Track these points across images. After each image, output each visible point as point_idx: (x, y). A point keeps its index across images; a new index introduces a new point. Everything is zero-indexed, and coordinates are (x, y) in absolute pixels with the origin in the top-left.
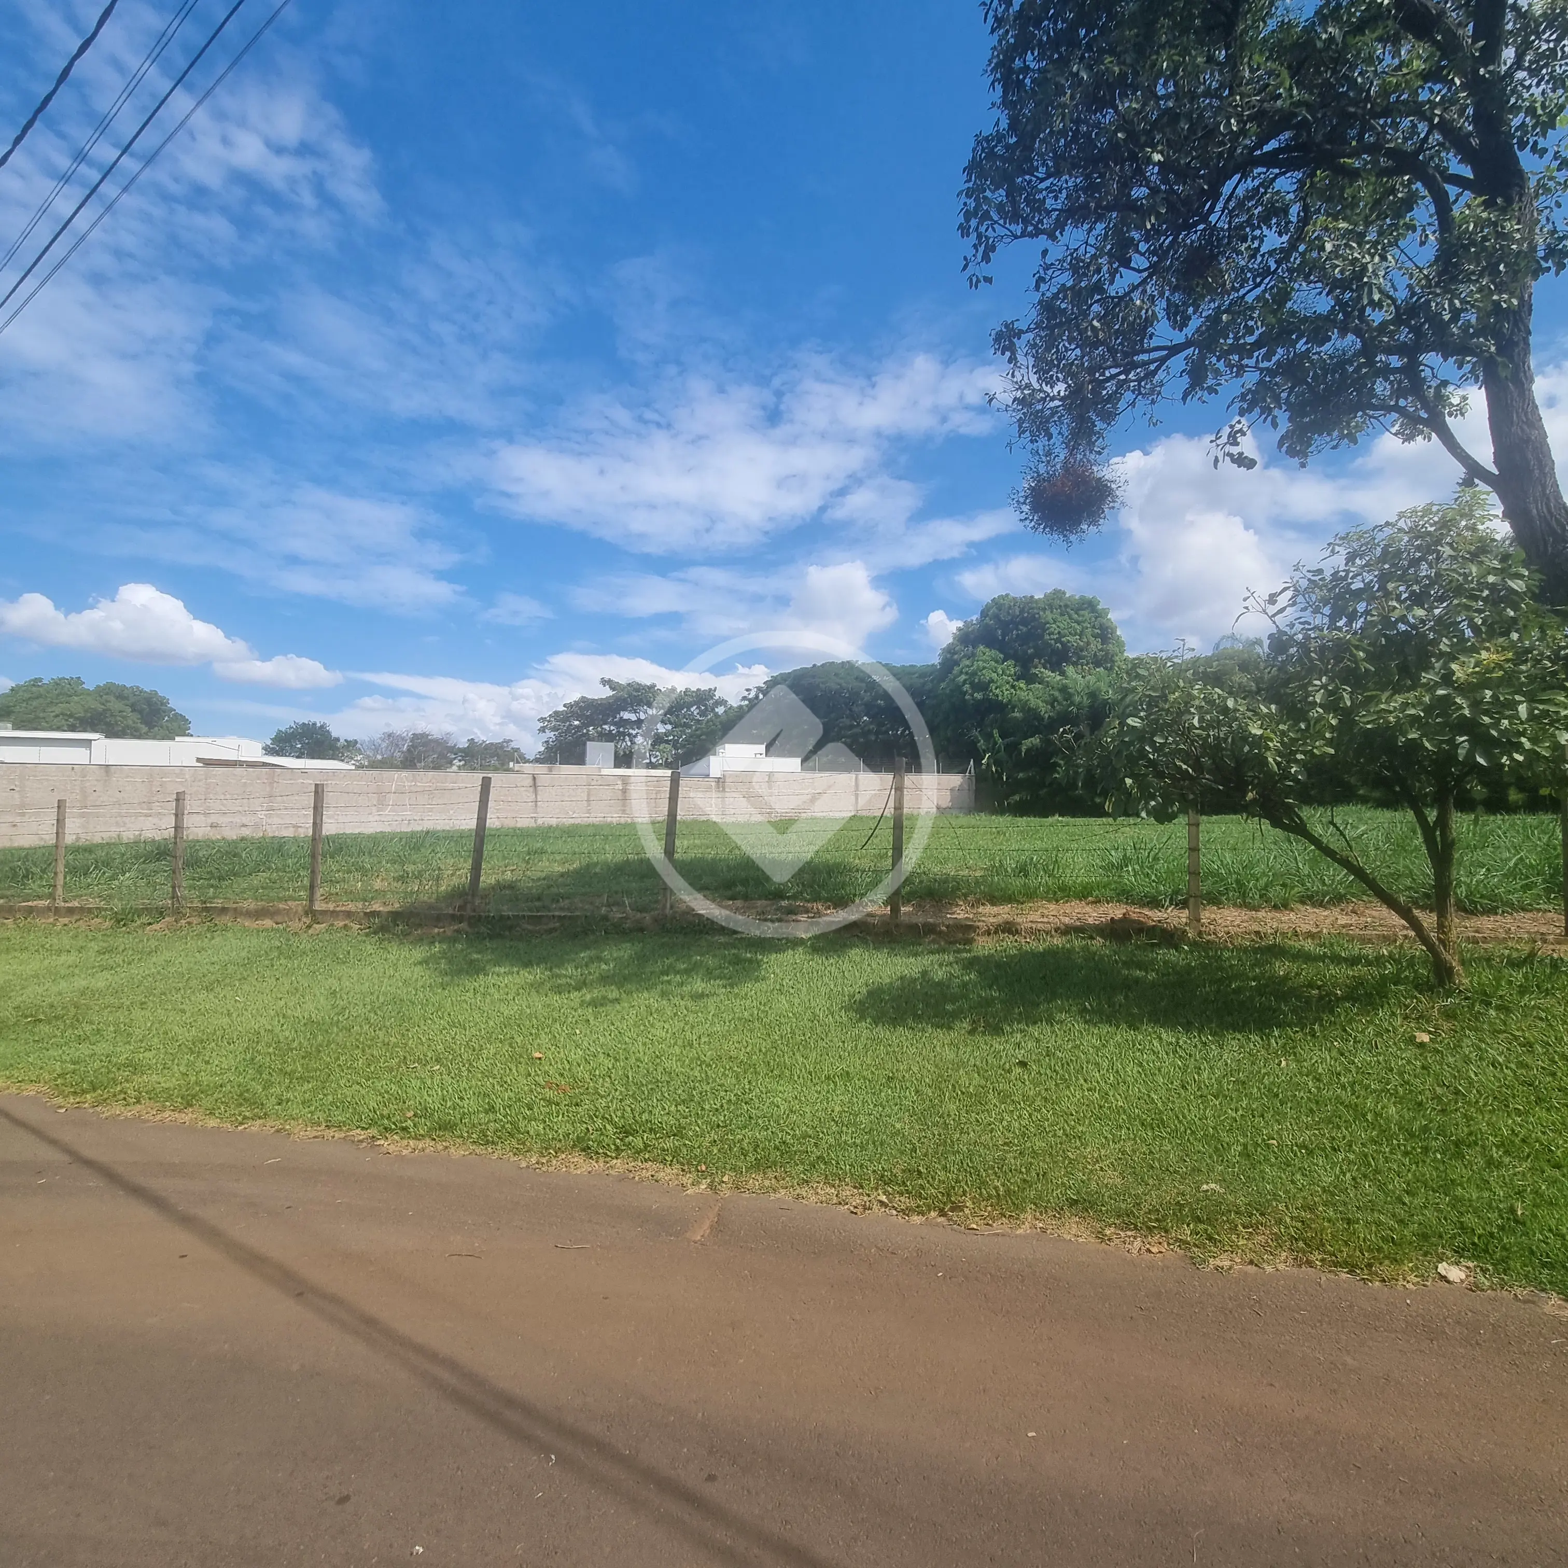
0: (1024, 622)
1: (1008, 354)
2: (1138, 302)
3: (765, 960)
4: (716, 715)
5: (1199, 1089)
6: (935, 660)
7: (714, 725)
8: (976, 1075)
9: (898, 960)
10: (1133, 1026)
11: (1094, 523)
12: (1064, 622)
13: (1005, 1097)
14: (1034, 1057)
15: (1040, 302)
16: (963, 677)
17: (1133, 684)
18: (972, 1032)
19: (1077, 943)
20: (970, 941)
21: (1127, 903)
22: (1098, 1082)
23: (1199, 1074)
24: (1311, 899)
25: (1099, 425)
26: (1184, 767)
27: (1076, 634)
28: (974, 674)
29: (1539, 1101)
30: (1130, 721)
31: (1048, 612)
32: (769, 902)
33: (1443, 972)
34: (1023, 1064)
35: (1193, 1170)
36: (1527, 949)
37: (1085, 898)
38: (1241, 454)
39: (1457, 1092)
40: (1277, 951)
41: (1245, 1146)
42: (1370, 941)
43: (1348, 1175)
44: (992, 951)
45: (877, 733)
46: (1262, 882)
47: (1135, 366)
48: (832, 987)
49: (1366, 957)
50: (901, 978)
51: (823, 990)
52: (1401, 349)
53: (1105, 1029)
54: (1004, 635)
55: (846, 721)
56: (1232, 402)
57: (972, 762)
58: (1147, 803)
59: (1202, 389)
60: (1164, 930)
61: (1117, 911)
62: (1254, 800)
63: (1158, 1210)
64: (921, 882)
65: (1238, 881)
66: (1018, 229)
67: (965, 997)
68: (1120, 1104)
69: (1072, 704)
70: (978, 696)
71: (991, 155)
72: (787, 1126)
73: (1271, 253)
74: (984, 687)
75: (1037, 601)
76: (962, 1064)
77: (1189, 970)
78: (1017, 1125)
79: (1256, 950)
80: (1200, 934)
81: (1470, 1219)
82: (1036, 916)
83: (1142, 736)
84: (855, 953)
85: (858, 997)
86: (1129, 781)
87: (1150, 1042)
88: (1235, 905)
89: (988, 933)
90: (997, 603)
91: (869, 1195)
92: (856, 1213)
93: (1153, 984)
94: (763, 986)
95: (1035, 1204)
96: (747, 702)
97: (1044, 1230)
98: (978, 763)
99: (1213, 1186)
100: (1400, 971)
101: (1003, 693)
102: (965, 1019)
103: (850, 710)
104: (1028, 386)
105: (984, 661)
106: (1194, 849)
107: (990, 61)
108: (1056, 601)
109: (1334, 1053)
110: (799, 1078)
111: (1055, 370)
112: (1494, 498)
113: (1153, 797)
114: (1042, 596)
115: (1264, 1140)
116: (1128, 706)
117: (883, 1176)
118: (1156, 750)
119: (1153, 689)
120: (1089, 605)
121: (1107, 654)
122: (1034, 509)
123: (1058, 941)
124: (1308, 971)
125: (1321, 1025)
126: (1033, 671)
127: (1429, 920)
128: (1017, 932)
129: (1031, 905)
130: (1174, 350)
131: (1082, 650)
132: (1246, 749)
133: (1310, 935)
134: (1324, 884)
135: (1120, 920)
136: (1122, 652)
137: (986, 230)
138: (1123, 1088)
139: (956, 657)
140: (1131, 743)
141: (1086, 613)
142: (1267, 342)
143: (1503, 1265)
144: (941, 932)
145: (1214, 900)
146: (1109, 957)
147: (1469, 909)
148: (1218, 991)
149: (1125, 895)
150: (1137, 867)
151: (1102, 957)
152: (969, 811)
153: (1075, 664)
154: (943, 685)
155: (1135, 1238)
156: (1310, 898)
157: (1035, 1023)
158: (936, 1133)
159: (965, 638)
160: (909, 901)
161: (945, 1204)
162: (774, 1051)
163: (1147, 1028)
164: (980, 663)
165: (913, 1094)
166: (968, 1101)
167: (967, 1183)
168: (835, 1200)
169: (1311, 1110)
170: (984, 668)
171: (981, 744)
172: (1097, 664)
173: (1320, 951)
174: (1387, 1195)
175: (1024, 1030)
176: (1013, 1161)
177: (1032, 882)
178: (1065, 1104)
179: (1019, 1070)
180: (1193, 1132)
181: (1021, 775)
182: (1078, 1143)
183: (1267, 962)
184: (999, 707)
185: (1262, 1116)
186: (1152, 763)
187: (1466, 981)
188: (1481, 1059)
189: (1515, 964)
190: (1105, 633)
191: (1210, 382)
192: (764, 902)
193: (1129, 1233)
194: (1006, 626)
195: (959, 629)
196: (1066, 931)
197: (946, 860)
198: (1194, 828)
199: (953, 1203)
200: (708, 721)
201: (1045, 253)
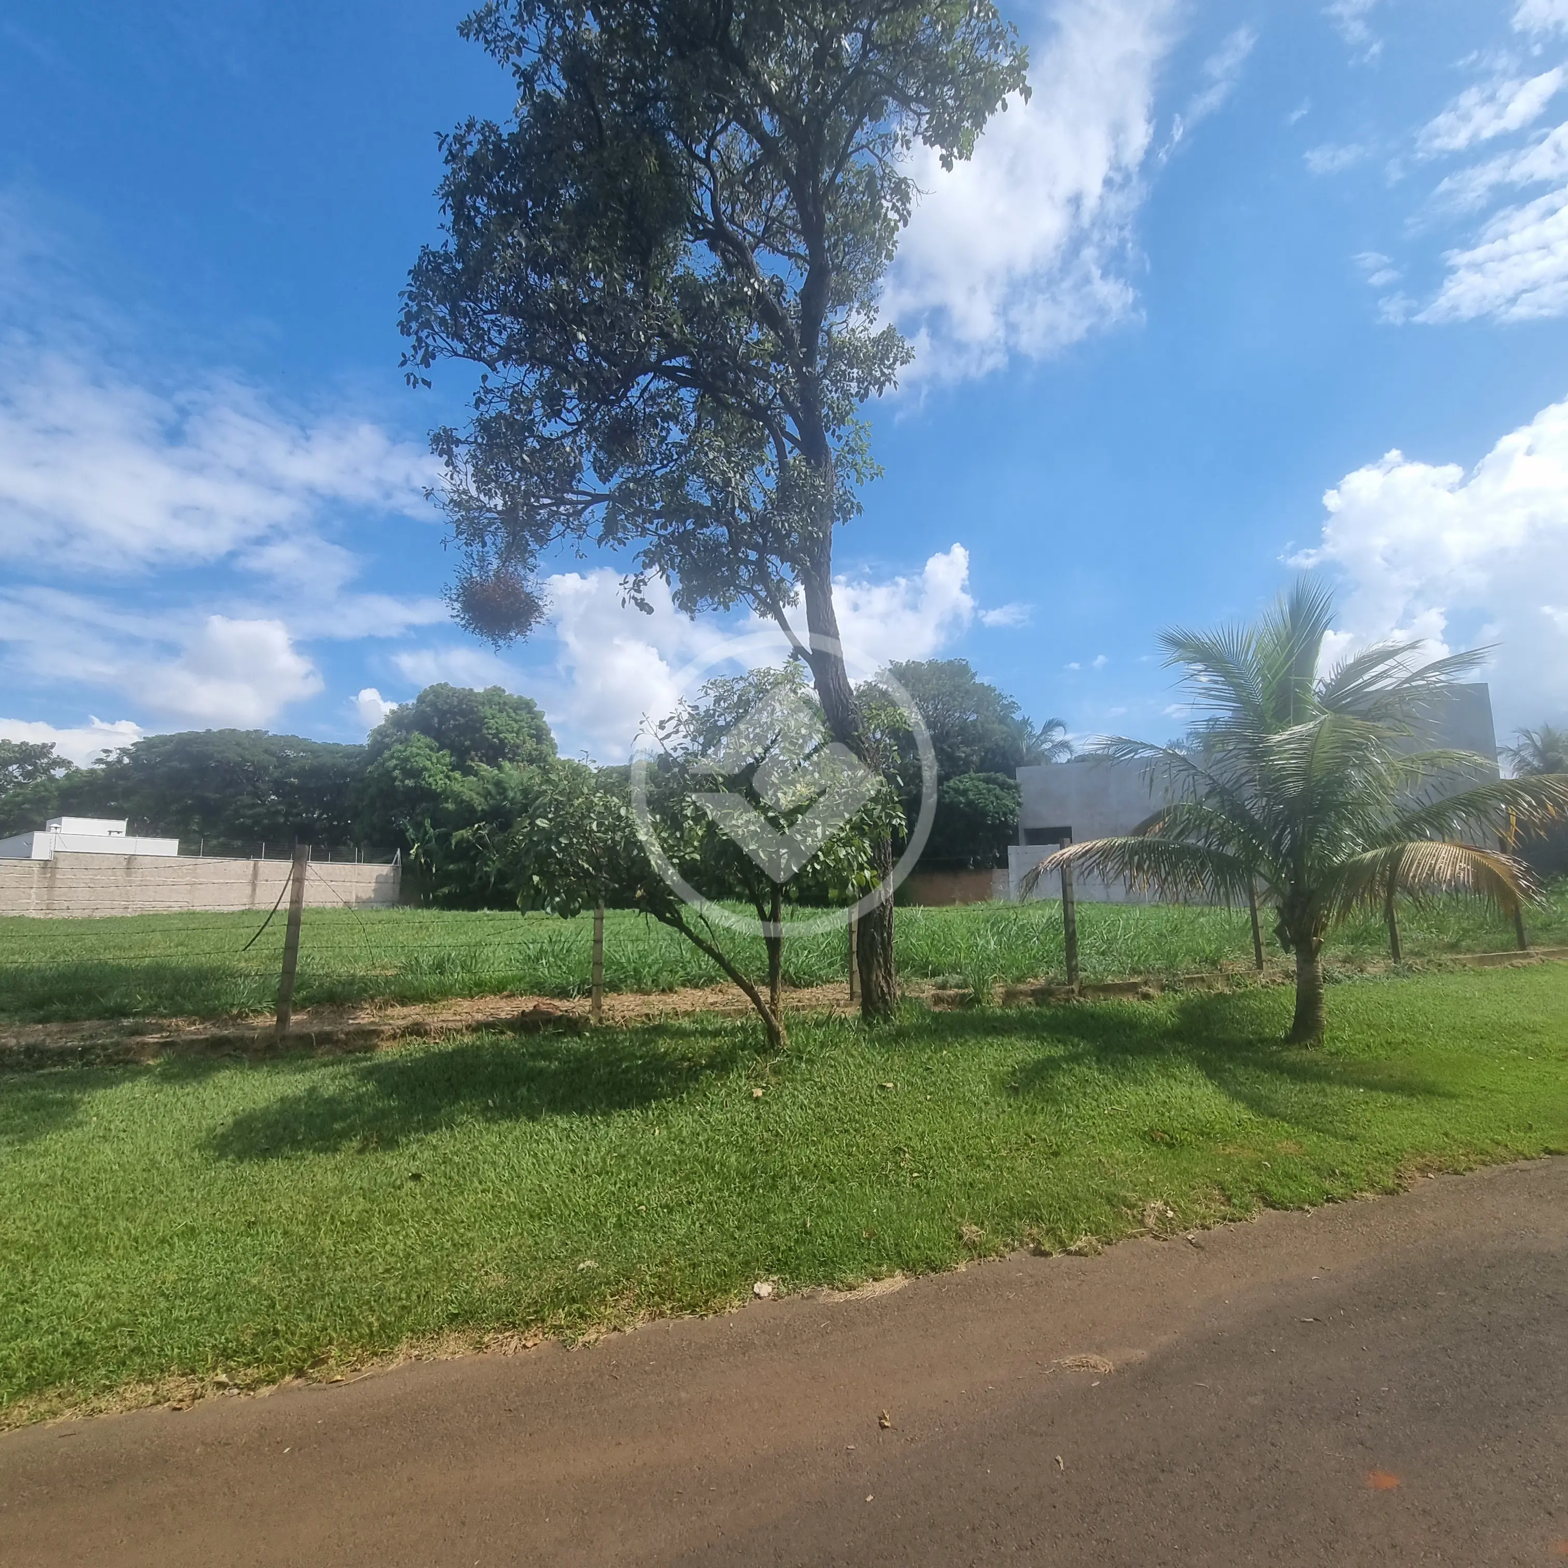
0: (462, 713)
1: (445, 457)
2: (568, 449)
3: (86, 1099)
4: (52, 779)
5: (586, 1169)
6: (364, 741)
7: (46, 790)
8: (361, 1199)
9: (281, 1079)
10: (532, 1118)
11: (521, 632)
12: (502, 719)
13: (391, 1217)
14: (429, 1166)
15: (478, 420)
16: (394, 762)
17: (544, 787)
18: (361, 1151)
19: (488, 1039)
20: (372, 1048)
21: (539, 995)
22: (493, 1182)
23: (587, 1155)
24: (692, 982)
25: (534, 546)
26: (586, 866)
27: (512, 732)
28: (407, 759)
29: (827, 1130)
30: (538, 822)
31: (487, 708)
32: (103, 1022)
33: (773, 1034)
34: (416, 1177)
35: (573, 1251)
36: (826, 1011)
37: (500, 992)
38: (643, 600)
39: (777, 1134)
40: (660, 1030)
41: (619, 1217)
42: (729, 1015)
43: (697, 1224)
44: (397, 1057)
45: (286, 815)
46: (655, 968)
47: (564, 502)
48: (185, 1122)
49: (725, 1030)
50: (282, 1099)
51: (170, 1129)
52: (755, 547)
53: (506, 1124)
54: (441, 723)
55: (246, 799)
56: (638, 556)
57: (398, 852)
58: (552, 899)
59: (614, 539)
60: (569, 1019)
61: (527, 1004)
62: (642, 897)
63: (536, 1302)
64: (321, 985)
65: (635, 970)
66: (460, 348)
67: (358, 1111)
68: (512, 1199)
69: (505, 798)
70: (409, 783)
71: (437, 269)
72: (89, 1319)
73: (674, 444)
74: (416, 774)
75: (476, 695)
76: (346, 1189)
77: (588, 1054)
78: (402, 1246)
79: (646, 1031)
80: (600, 1020)
81: (778, 1240)
82: (447, 1015)
83: (549, 837)
84: (223, 1077)
85: (220, 1130)
86: (536, 878)
87: (547, 1131)
88: (632, 991)
89: (394, 1037)
90: (437, 691)
91: (202, 1380)
92: (180, 1409)
93: (556, 1073)
94: (78, 1134)
95: (412, 1331)
96: (103, 766)
97: (419, 1358)
98: (405, 853)
99: (588, 1263)
100: (746, 1039)
101: (438, 782)
102: (355, 1136)
103: (254, 786)
104: (465, 492)
105: (419, 748)
106: (598, 941)
107: (442, 187)
108: (495, 697)
109: (696, 1117)
110: (117, 1248)
111: (493, 484)
112: (808, 671)
113: (558, 895)
114: (482, 691)
115: (635, 1208)
116: (538, 808)
117: (225, 1350)
118: (561, 850)
119: (561, 793)
120: (526, 706)
121: (541, 753)
122: (466, 608)
123: (468, 1039)
124: (682, 1046)
125: (688, 1093)
126: (469, 763)
127: (764, 993)
128: (427, 1033)
129: (445, 1003)
130: (597, 498)
131: (518, 747)
132: (635, 852)
133: (687, 1014)
134: (700, 968)
135: (531, 1012)
136: (555, 754)
137: (427, 337)
138: (516, 1182)
139: (387, 740)
140: (539, 843)
141: (524, 714)
142: (668, 514)
143: (795, 1273)
144: (338, 1040)
145: (615, 987)
146: (517, 1050)
147: (795, 983)
148: (610, 1073)
149: (538, 988)
150: (552, 959)
151: (509, 1052)
152: (393, 904)
153: (511, 760)
154: (370, 769)
155: (512, 1337)
156: (689, 981)
157: (434, 1130)
158: (303, 1277)
159: (397, 721)
160: (303, 1008)
161: (304, 1361)
162: (83, 1220)
163: (545, 1116)
164: (414, 749)
165: (279, 1237)
166: (348, 1231)
167: (335, 1329)
168: (151, 1400)
169: (675, 1172)
170: (418, 754)
171: (411, 833)
172: (531, 762)
173: (693, 1027)
174: (723, 1234)
175: (423, 1139)
176: (392, 1289)
177: (448, 980)
178: (458, 1213)
179: (411, 1184)
180: (576, 1213)
181: (451, 867)
182: (466, 1251)
183: (653, 1041)
184: (432, 796)
185: (636, 1185)
186: (560, 862)
187: (788, 1042)
188: (794, 1104)
189: (818, 1025)
190: (540, 735)
191: (620, 535)
192: (96, 1023)
193: (507, 1334)
194: (443, 715)
195: (393, 712)
196: (476, 1028)
197: (356, 959)
198: (598, 922)
199: (314, 1357)
200: (37, 786)
201: (485, 378)
